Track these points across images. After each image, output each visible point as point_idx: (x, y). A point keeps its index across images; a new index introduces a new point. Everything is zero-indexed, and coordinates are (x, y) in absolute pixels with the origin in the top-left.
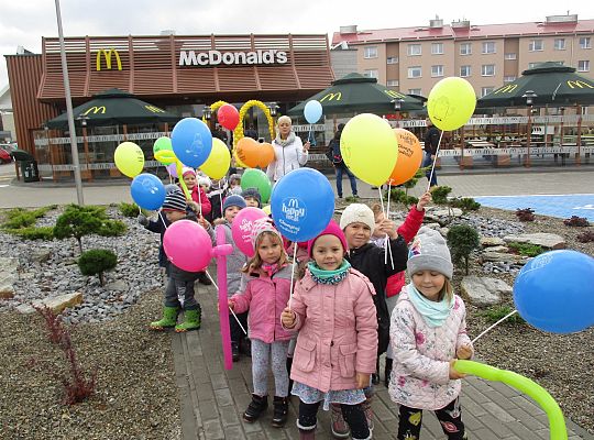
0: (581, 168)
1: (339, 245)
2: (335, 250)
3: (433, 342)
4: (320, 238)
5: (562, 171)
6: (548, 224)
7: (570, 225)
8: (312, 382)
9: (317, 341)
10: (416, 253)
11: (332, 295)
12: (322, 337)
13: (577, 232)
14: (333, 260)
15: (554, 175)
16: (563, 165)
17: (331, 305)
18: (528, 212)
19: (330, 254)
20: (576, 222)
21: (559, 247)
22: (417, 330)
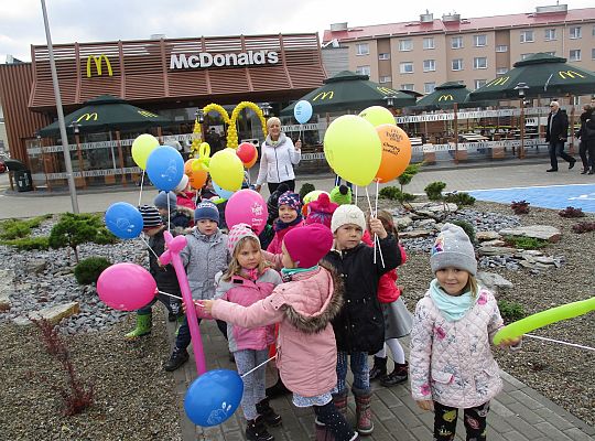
3: (454, 337)
6: (543, 216)
7: (565, 216)
10: (439, 250)
13: (572, 222)
18: (523, 204)
20: (571, 213)
21: (555, 239)
22: (436, 325)
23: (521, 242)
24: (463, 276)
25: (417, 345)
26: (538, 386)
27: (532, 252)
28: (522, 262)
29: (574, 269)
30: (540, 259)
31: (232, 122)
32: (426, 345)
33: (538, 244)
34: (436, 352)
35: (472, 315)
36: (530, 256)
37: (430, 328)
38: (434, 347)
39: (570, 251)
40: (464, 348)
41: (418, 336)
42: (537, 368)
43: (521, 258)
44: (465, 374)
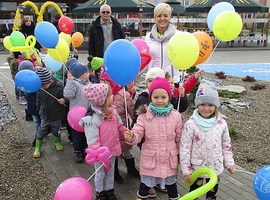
0: (241, 49)
1: (166, 95)
2: (164, 97)
3: (205, 140)
4: (154, 91)
5: (233, 50)
6: (234, 81)
7: (245, 81)
8: (156, 174)
9: (156, 150)
10: (202, 94)
11: (164, 122)
12: (160, 147)
13: (250, 84)
14: (162, 104)
15: (228, 52)
16: (232, 47)
17: (164, 128)
18: (222, 73)
19: (160, 100)
20: (249, 79)
21: (244, 93)
22: (196, 134)
23: (226, 94)
24: (213, 108)
25: (185, 145)
26: (252, 170)
27: (234, 100)
28: (229, 105)
29: (257, 110)
30: (238, 103)
31: (40, 14)
32: (190, 145)
33: (236, 95)
34: (194, 149)
35: (215, 129)
36: (233, 102)
37: (192, 135)
38: (193, 146)
39: (252, 100)
40: (210, 146)
41: (186, 140)
42: (249, 161)
43: (228, 103)
44: (209, 160)
